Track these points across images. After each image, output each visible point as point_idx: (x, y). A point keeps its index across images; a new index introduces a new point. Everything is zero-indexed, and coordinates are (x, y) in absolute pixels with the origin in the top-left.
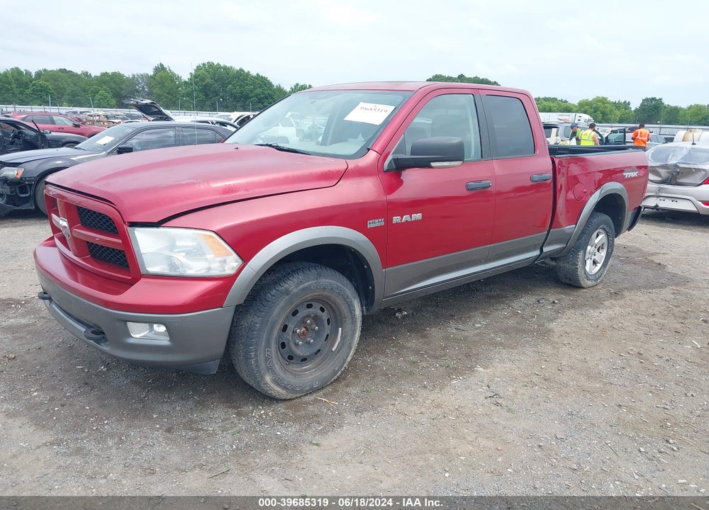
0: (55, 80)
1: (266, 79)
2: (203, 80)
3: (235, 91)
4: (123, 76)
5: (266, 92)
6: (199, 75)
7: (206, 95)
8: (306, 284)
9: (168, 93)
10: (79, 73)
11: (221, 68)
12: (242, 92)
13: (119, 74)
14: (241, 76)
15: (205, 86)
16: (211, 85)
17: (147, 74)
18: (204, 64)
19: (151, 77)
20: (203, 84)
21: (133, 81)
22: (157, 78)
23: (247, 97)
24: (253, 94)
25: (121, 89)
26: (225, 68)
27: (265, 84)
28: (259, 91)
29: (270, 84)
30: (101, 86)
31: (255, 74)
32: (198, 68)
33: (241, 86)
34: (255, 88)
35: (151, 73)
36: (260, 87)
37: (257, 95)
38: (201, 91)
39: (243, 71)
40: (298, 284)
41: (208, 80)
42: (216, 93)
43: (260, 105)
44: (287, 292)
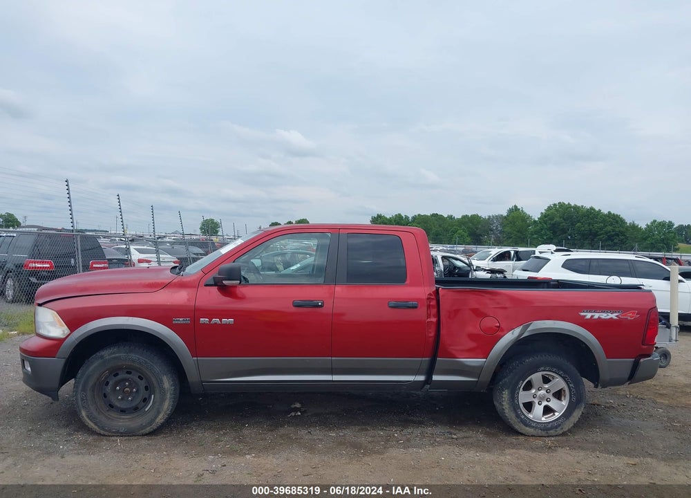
0: (425, 223)
1: (618, 216)
2: (552, 219)
3: (583, 229)
4: (480, 217)
5: (617, 229)
6: (548, 215)
7: (554, 233)
8: (117, 355)
9: (518, 232)
10: (446, 216)
11: (571, 207)
12: (590, 230)
13: (478, 216)
14: (591, 214)
15: (554, 224)
16: (559, 224)
17: (502, 215)
18: (555, 205)
19: (505, 217)
20: (552, 222)
21: (489, 221)
22: (510, 218)
23: (596, 234)
24: (602, 232)
25: (477, 228)
26: (576, 207)
27: (617, 222)
28: (609, 228)
29: (623, 221)
30: (461, 227)
31: (606, 212)
32: (549, 208)
33: (589, 224)
34: (605, 226)
35: (505, 214)
36: (611, 224)
37: (606, 233)
38: (549, 229)
39: (594, 210)
40: (112, 354)
41: (557, 219)
42: (564, 231)
43: (610, 243)
44: (102, 357)
